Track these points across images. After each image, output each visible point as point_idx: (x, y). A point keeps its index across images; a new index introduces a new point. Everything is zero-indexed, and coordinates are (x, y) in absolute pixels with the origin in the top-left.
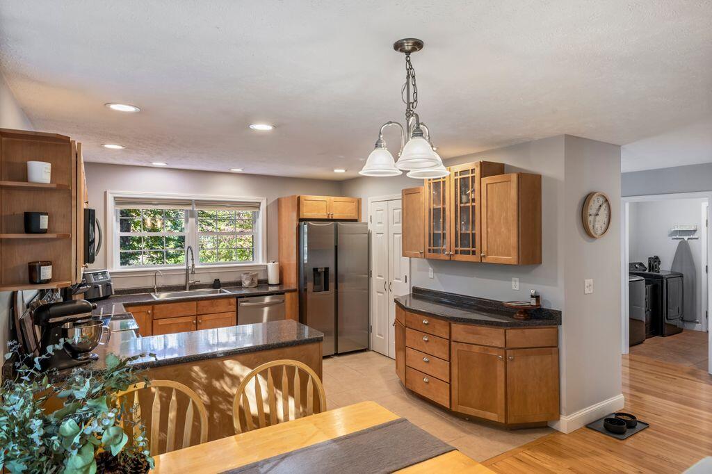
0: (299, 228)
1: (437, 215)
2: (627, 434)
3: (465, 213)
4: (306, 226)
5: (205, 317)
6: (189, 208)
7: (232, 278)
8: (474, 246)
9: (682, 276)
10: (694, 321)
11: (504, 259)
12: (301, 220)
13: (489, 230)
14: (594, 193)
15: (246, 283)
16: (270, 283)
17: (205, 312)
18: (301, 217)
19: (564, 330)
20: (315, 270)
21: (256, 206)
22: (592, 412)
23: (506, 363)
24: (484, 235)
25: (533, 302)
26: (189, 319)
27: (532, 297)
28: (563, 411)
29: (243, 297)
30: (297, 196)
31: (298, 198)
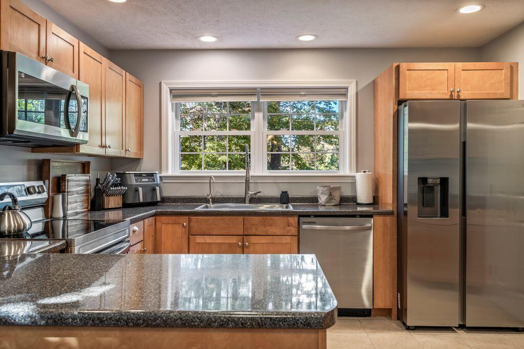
0: (397, 116)
4: (407, 109)
5: (254, 239)
7: (306, 192)
12: (400, 103)
15: (323, 199)
16: (359, 202)
18: (401, 97)
20: (423, 180)
21: (342, 92)
26: (233, 240)
29: (309, 216)
30: (395, 65)
31: (398, 67)
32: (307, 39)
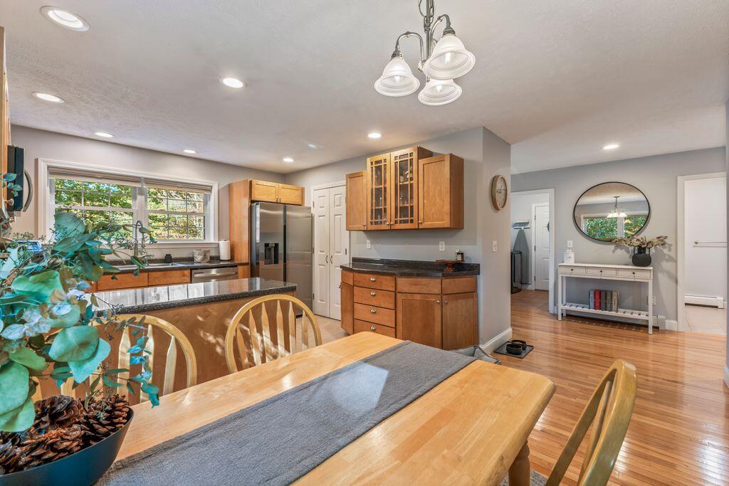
0: (251, 210)
1: (379, 194)
2: (523, 354)
3: (404, 191)
6: (138, 185)
7: (185, 254)
8: (412, 216)
9: (521, 253)
10: (527, 284)
11: (437, 224)
12: (252, 202)
13: (425, 201)
14: (498, 176)
15: (198, 258)
16: (221, 259)
17: (157, 283)
18: (253, 199)
19: (482, 280)
20: (267, 245)
21: (208, 189)
22: (497, 341)
23: (442, 306)
24: (421, 206)
25: (459, 258)
27: (458, 254)
28: (480, 341)
29: (197, 269)
30: (249, 180)
31: (251, 182)
32: (190, 152)
